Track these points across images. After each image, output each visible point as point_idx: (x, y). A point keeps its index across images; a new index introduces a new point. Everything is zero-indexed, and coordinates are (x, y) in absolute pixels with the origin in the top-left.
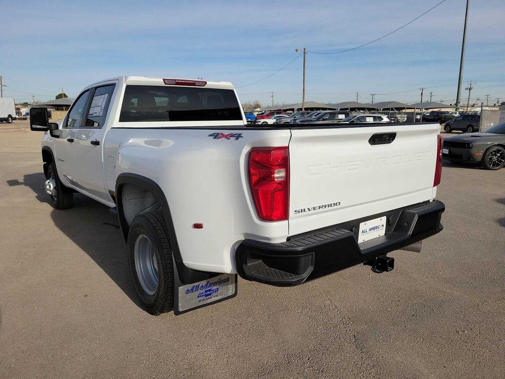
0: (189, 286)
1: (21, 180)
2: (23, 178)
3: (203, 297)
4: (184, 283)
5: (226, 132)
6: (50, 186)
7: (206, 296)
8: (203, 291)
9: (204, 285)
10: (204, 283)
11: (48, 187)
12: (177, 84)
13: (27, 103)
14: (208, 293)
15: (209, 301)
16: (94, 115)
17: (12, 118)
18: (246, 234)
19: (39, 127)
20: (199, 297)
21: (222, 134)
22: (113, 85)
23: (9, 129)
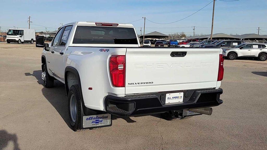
0: (88, 117)
1: (32, 73)
2: (33, 72)
3: (95, 123)
4: (86, 115)
5: (105, 49)
6: (44, 75)
7: (96, 123)
8: (95, 120)
9: (95, 117)
10: (95, 116)
11: (43, 76)
12: (102, 25)
13: (43, 32)
14: (97, 121)
15: (98, 125)
16: (63, 40)
17: (33, 41)
18: (109, 93)
19: (40, 45)
20: (92, 123)
21: (103, 49)
22: (72, 26)
23: (31, 47)
